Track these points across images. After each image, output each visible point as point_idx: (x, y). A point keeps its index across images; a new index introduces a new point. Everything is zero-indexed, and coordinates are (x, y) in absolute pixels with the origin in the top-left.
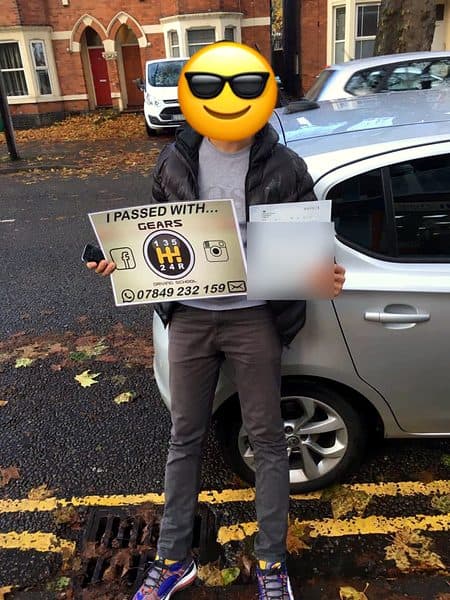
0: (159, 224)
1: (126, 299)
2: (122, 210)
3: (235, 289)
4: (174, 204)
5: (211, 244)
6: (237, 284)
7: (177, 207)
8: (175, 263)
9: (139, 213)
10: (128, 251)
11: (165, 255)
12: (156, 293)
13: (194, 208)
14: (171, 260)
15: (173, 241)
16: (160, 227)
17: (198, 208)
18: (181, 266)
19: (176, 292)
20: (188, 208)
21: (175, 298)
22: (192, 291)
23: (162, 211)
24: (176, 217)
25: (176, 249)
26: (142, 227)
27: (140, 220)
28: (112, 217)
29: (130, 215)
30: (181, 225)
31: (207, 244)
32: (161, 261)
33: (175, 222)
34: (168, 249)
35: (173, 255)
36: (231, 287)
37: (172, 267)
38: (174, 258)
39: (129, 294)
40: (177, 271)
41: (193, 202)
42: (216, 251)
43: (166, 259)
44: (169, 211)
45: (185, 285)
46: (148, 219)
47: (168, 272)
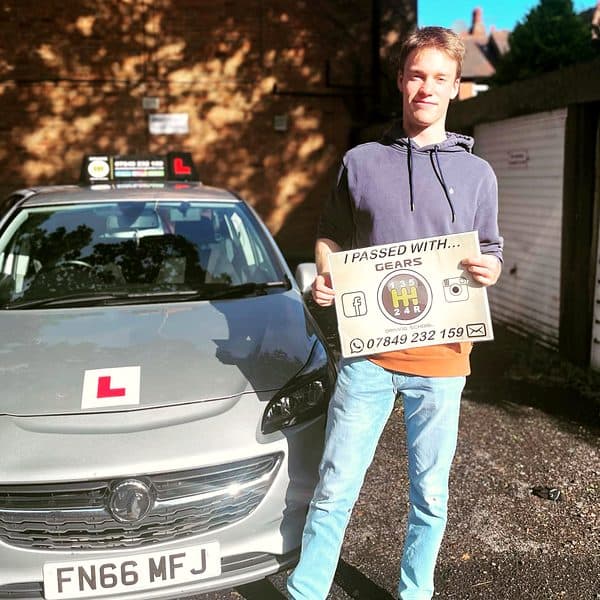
0: (398, 264)
1: (355, 349)
2: (361, 251)
3: (474, 334)
4: (415, 242)
5: (451, 282)
6: (476, 328)
7: (417, 244)
8: (411, 306)
9: (378, 253)
10: (360, 295)
11: (400, 298)
12: (387, 341)
13: (436, 244)
14: (406, 304)
15: (410, 281)
16: (399, 267)
17: (439, 244)
18: (417, 309)
19: (410, 338)
20: (429, 245)
21: (408, 345)
22: (428, 336)
23: (402, 250)
24: (416, 254)
25: (414, 290)
26: (379, 267)
27: (378, 260)
28: (350, 258)
29: (369, 255)
30: (420, 263)
31: (446, 282)
32: (396, 305)
33: (414, 260)
34: (404, 291)
35: (410, 297)
36: (470, 331)
37: (407, 311)
38: (410, 301)
39: (359, 343)
40: (413, 315)
41: (435, 238)
42: (456, 290)
43: (401, 302)
44: (409, 249)
45: (420, 331)
46: (387, 259)
47: (403, 317)
